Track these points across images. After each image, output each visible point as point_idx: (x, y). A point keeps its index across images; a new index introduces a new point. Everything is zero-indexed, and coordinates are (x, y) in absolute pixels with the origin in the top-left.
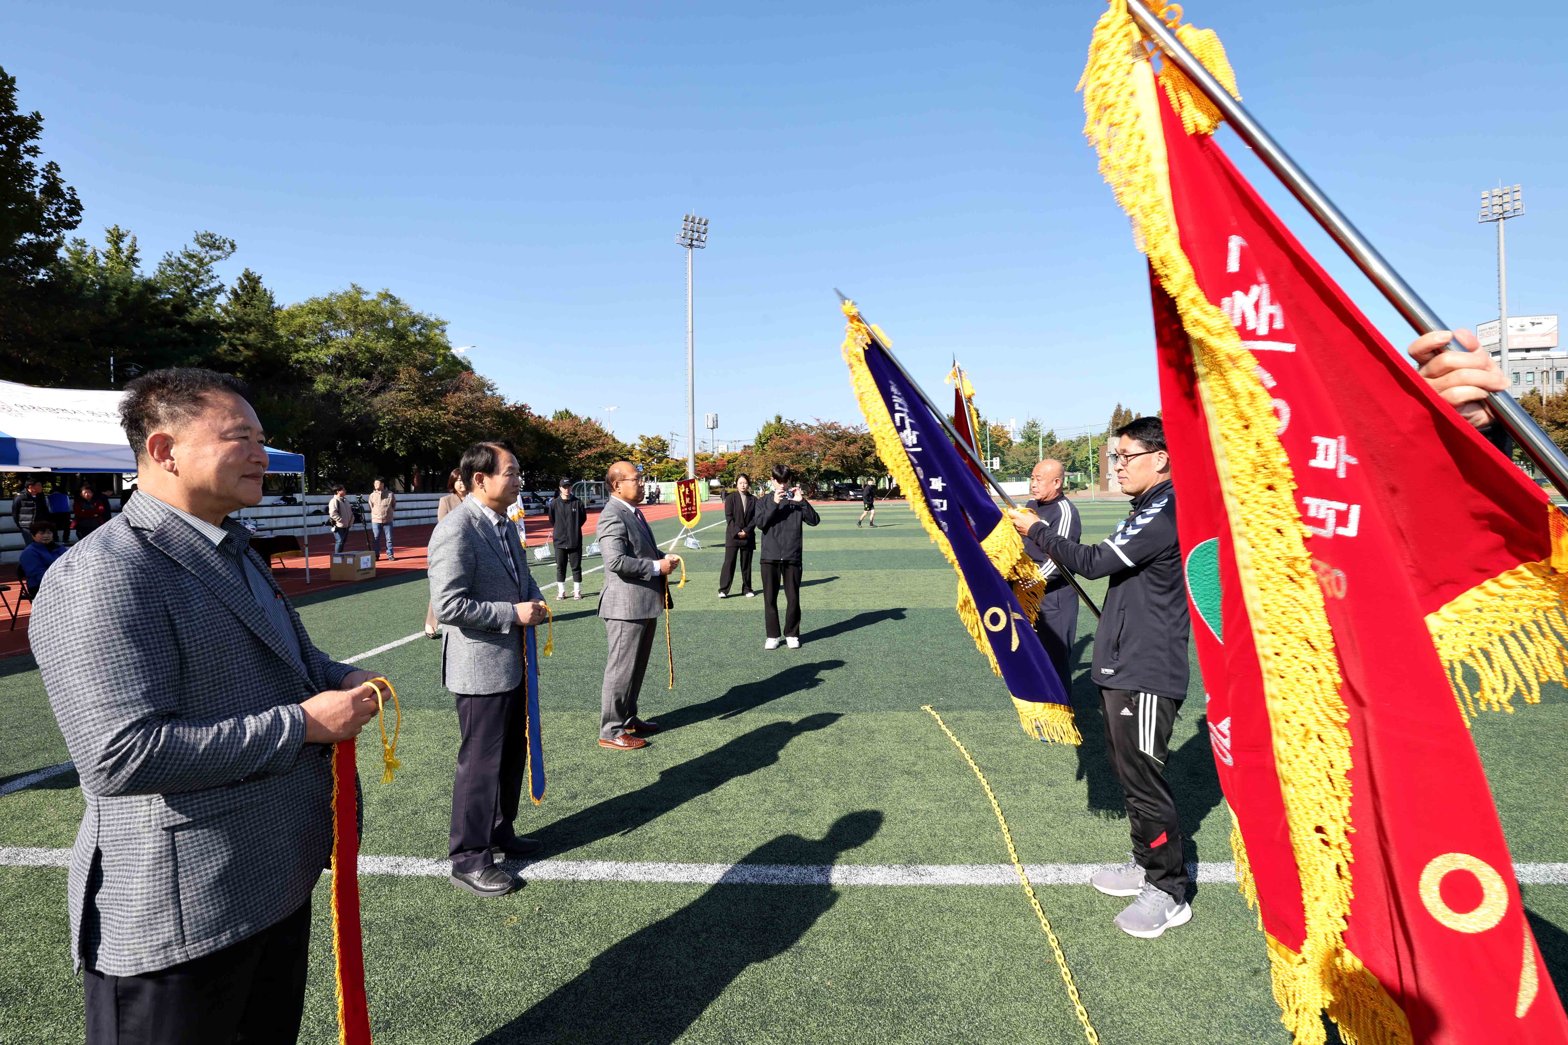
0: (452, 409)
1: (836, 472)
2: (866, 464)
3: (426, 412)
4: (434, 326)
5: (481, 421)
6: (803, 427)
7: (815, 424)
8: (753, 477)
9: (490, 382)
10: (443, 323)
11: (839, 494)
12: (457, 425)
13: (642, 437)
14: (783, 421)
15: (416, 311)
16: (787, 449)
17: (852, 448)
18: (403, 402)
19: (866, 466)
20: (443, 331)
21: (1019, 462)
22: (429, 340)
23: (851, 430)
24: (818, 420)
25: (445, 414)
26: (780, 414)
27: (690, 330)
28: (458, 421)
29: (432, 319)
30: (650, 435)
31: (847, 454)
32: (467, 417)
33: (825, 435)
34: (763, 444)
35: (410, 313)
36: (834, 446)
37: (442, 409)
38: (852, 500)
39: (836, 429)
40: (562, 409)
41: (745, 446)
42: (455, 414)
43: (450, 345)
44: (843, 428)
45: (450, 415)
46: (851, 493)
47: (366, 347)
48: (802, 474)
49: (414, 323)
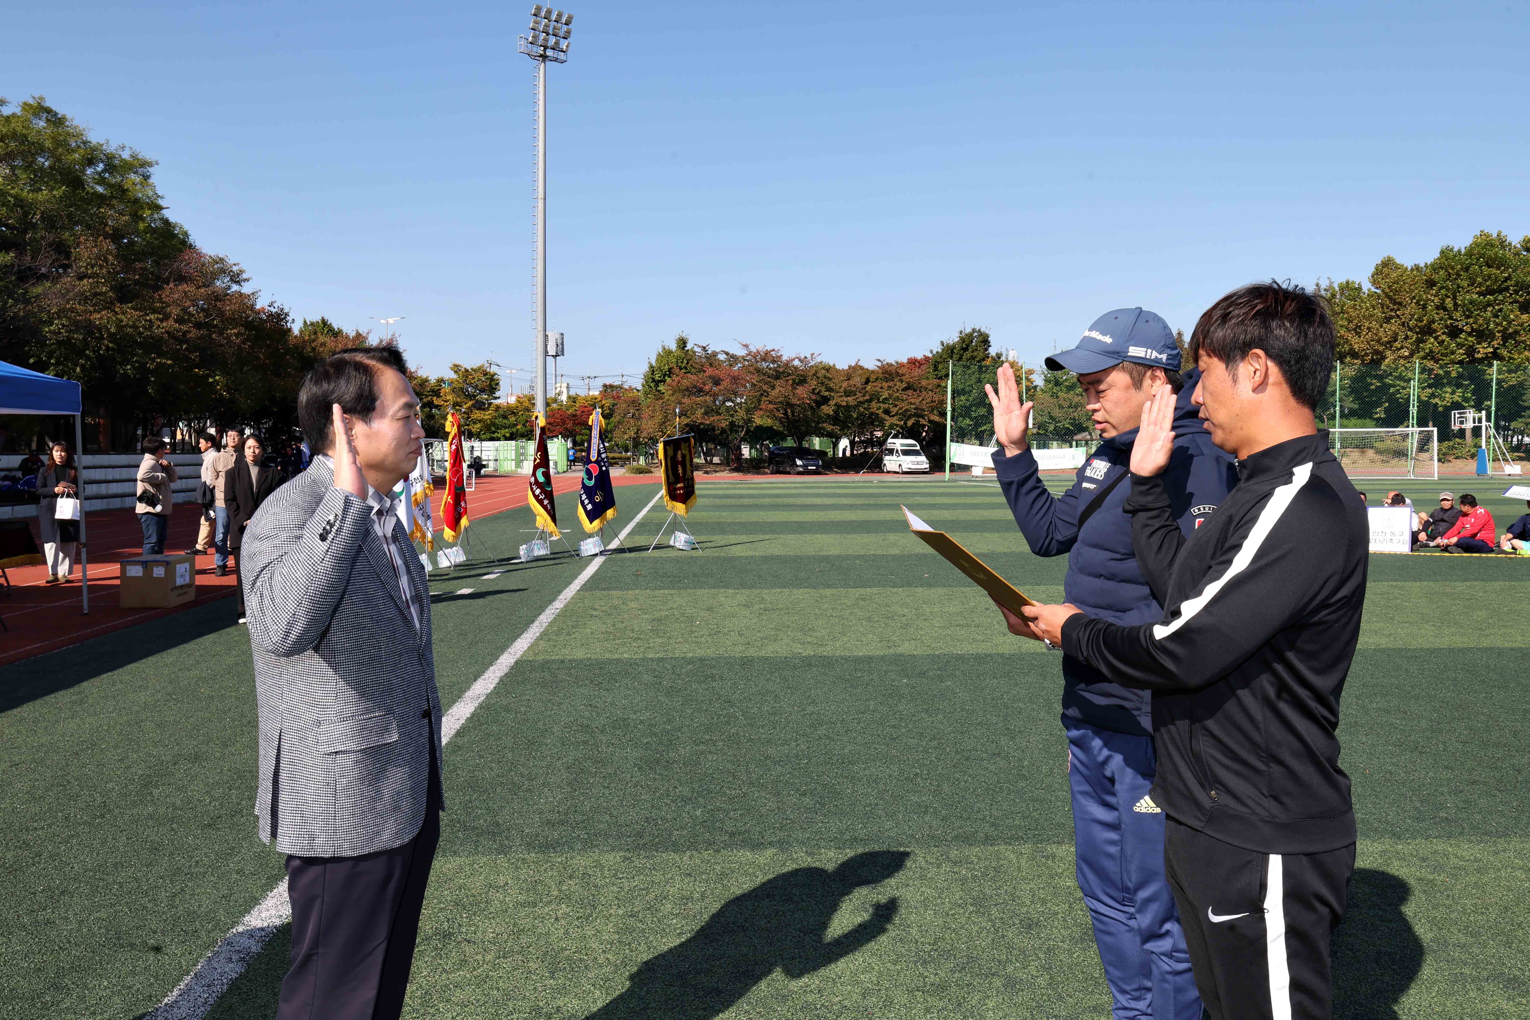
0: (175, 311)
1: (770, 429)
2: (820, 417)
3: (128, 315)
4: (129, 167)
5: (221, 334)
6: (722, 357)
7: (741, 352)
8: (644, 434)
9: (235, 269)
10: (145, 164)
11: (778, 463)
12: (183, 338)
13: (456, 368)
14: (689, 347)
15: (94, 137)
16: (700, 390)
17: (801, 391)
18: (84, 299)
19: (820, 420)
20: (146, 177)
21: (1051, 417)
22: (120, 191)
23: (796, 363)
24: (746, 346)
25: (162, 321)
26: (684, 335)
27: (541, 195)
28: (185, 333)
29: (126, 155)
30: (469, 363)
31: (794, 401)
32: (198, 325)
33: (758, 371)
34: (657, 383)
35: (85, 143)
36: (773, 388)
37: (155, 311)
38: (799, 473)
39: (774, 362)
40: (315, 318)
41: (605, 386)
42: (180, 320)
43: (161, 202)
44: (785, 358)
45: (171, 322)
46: (799, 462)
47: (15, 197)
48: (723, 431)
49: (91, 161)
